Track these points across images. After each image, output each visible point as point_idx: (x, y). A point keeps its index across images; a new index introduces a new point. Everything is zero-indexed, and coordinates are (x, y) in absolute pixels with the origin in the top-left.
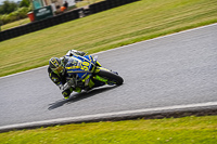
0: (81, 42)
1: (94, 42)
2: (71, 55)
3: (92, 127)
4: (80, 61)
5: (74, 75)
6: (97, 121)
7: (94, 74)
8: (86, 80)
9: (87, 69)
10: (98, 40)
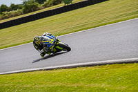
0: (123, 12)
1: (131, 12)
2: (45, 35)
3: (129, 66)
4: (49, 38)
5: (46, 45)
6: (133, 62)
7: (56, 45)
10: (134, 11)
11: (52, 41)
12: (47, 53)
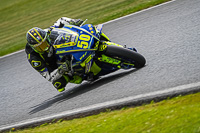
2: (62, 26)
4: (75, 34)
8: (87, 64)
9: (87, 47)
11: (84, 41)
12: (71, 79)
